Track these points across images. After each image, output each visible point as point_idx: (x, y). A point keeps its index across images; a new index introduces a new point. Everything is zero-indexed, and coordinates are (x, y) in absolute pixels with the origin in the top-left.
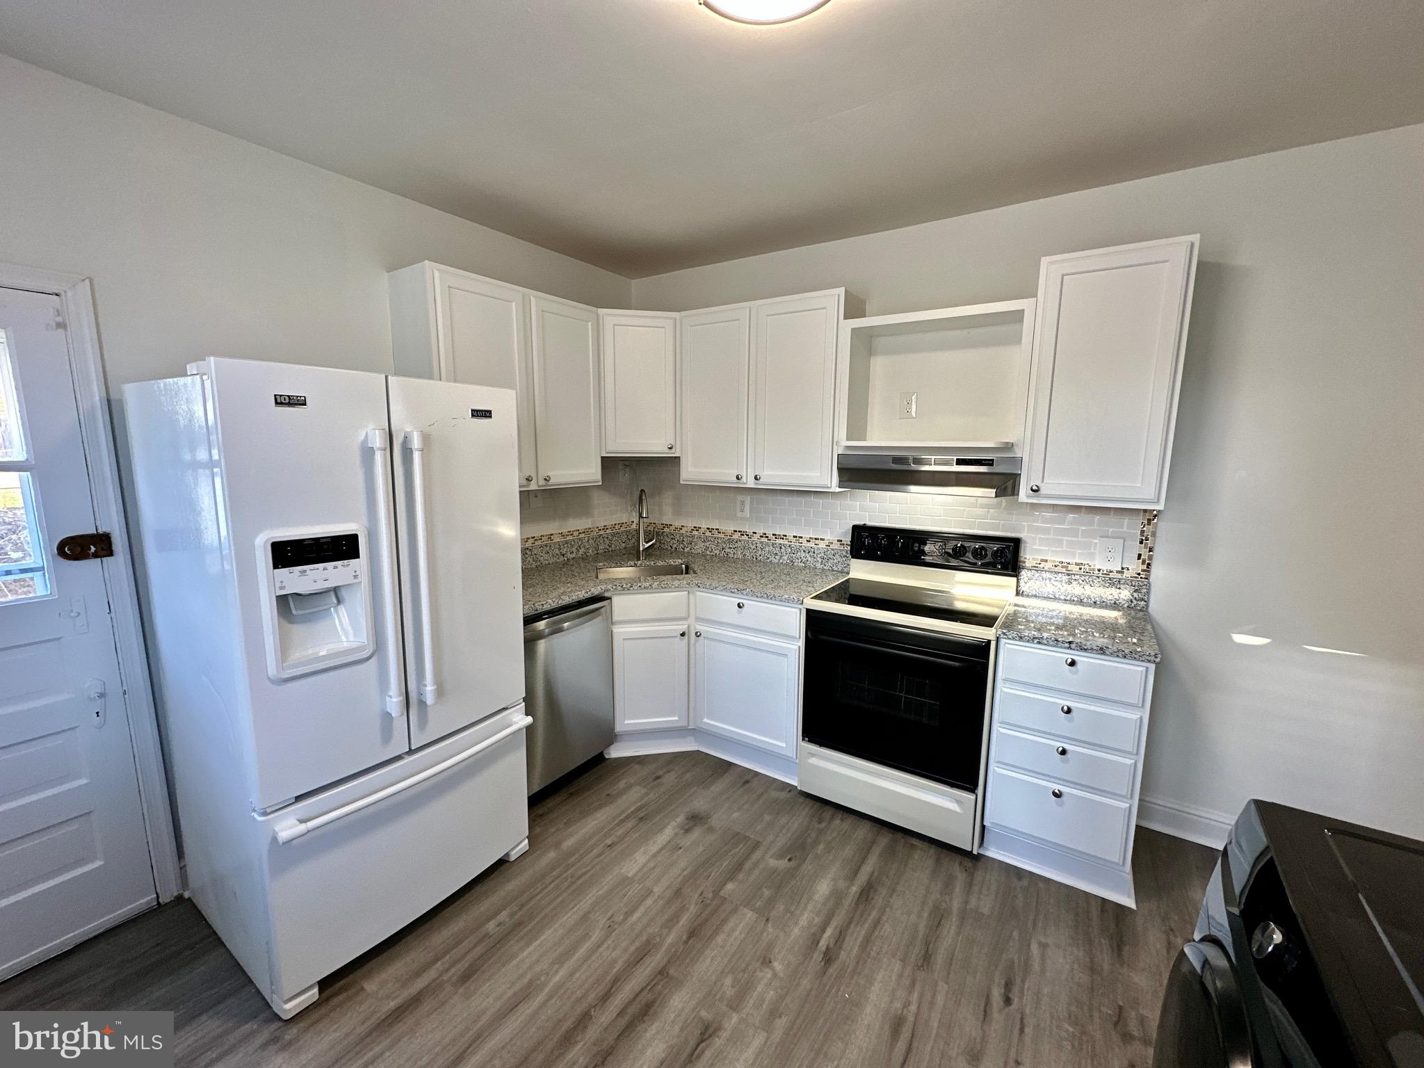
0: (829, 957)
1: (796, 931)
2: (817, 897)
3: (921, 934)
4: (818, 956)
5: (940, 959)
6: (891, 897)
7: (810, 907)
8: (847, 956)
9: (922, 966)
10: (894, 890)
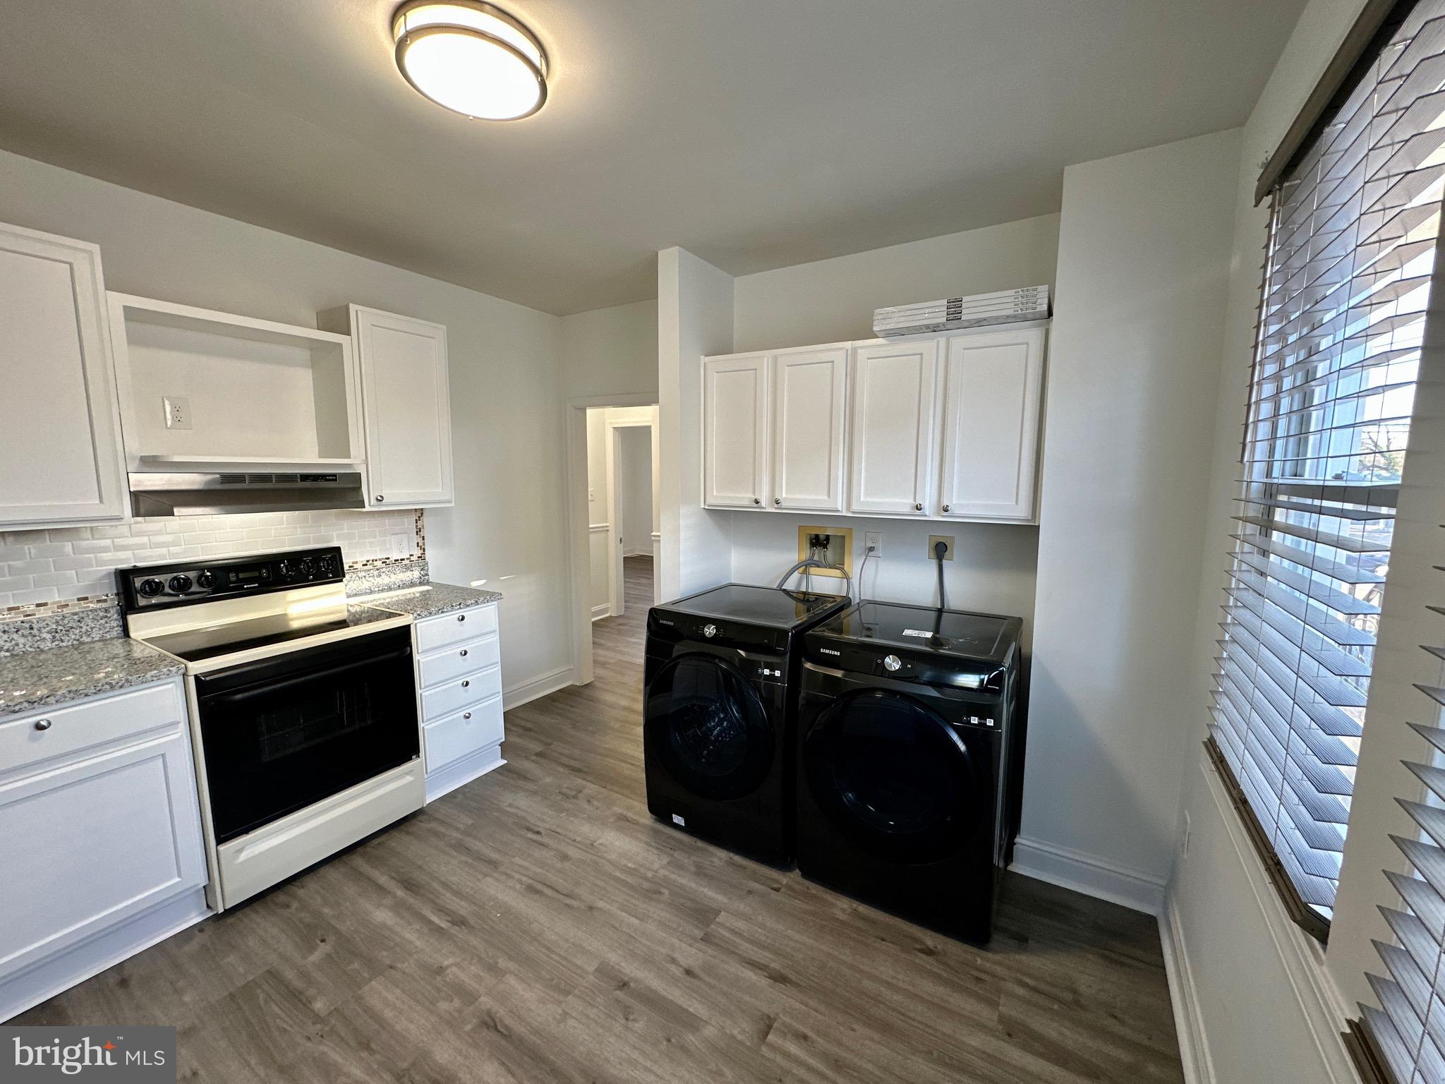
0: (460, 922)
1: (418, 943)
2: (390, 922)
3: (470, 861)
4: (454, 930)
5: (495, 856)
6: (425, 870)
7: (398, 929)
8: (462, 908)
9: (495, 866)
10: (420, 867)
